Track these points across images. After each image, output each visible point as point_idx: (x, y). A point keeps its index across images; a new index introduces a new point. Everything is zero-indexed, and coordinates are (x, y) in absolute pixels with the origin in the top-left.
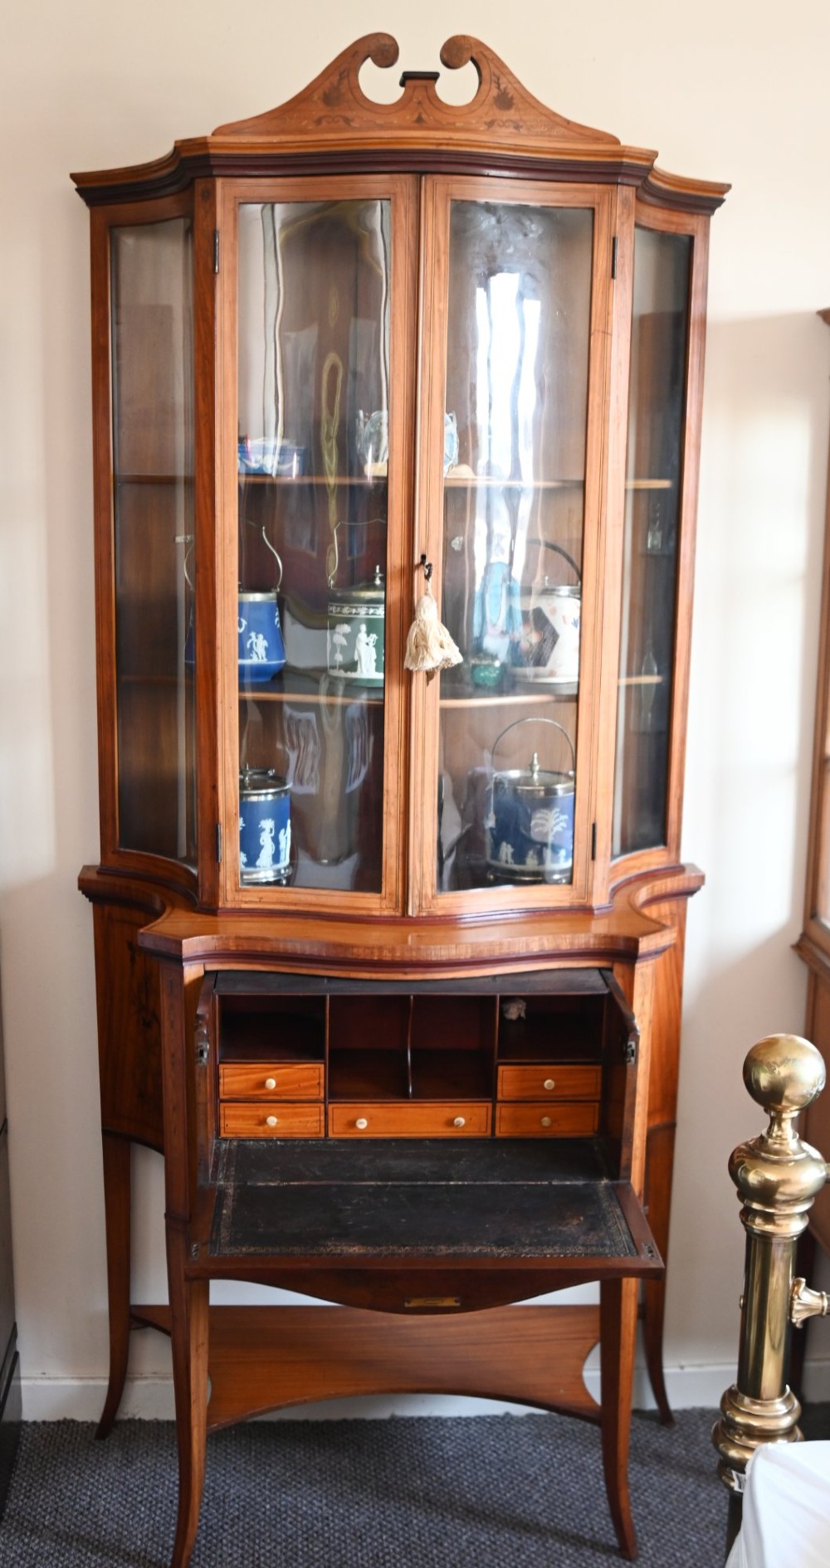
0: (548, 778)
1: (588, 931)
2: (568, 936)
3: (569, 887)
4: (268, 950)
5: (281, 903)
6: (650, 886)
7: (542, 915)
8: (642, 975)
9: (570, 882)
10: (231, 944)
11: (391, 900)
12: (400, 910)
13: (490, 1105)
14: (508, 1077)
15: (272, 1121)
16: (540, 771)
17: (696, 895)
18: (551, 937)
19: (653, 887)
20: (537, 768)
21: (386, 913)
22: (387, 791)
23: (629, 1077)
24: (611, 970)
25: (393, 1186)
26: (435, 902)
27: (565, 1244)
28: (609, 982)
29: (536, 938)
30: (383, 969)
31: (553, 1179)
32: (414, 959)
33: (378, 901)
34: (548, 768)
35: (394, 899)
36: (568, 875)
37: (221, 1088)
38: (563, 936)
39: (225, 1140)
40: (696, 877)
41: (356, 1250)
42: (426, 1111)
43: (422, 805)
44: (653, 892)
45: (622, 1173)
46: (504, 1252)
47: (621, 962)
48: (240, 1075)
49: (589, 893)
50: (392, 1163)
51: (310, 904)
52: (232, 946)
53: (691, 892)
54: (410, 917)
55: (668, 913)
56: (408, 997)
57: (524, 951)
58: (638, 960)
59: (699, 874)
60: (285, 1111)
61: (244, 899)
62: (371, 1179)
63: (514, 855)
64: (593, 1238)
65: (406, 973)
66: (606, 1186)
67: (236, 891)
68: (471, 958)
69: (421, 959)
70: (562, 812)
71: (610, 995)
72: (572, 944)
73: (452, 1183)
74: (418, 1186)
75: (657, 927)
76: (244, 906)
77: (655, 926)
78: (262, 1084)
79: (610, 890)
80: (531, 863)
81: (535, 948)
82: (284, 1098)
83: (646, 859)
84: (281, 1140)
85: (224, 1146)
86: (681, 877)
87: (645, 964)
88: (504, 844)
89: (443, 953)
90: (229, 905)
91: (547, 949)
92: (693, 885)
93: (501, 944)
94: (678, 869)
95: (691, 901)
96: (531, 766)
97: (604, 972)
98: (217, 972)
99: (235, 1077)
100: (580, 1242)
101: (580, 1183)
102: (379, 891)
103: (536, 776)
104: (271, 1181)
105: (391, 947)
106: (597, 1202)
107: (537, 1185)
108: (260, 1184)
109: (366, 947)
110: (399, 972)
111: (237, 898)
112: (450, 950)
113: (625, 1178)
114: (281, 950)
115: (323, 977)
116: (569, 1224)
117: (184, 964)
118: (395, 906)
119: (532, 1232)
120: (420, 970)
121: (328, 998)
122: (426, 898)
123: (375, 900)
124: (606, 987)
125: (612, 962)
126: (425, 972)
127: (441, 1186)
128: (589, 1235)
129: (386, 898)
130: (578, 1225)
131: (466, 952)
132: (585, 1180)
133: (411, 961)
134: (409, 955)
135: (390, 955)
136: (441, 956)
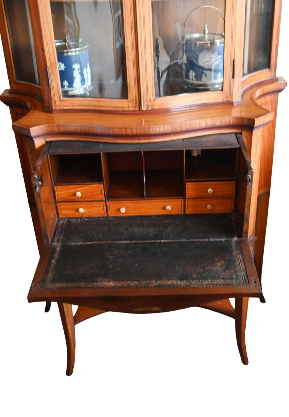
0: (212, 36)
1: (230, 114)
2: (220, 118)
3: (221, 92)
5: (82, 106)
6: (261, 89)
7: (208, 107)
8: (256, 136)
9: (222, 90)
11: (133, 103)
12: (138, 107)
13: (183, 200)
14: (190, 188)
15: (82, 210)
16: (209, 33)
17: (282, 92)
18: (211, 119)
19: (263, 89)
20: (207, 32)
21: (131, 109)
22: (127, 47)
23: (248, 192)
24: (241, 134)
25: (135, 243)
26: (155, 102)
27: (213, 278)
28: (240, 141)
29: (204, 120)
30: (128, 138)
31: (211, 238)
32: (143, 133)
33: (127, 103)
34: (212, 32)
35: (135, 102)
36: (221, 85)
37: (57, 197)
38: (217, 118)
39: (62, 218)
40: (284, 83)
41: (111, 284)
42: (152, 203)
43: (145, 53)
44: (263, 92)
45: (244, 235)
46: (183, 283)
47: (246, 130)
48: (65, 190)
49: (231, 95)
50: (136, 230)
51: (95, 106)
52: (56, 130)
53: (280, 91)
54: (143, 111)
55: (270, 100)
56: (141, 152)
57: (198, 127)
58: (254, 129)
59: (285, 82)
60: (87, 205)
61: (64, 105)
62: (125, 239)
63: (196, 76)
64: (228, 273)
65: (140, 140)
66: (236, 242)
67: (60, 101)
68: (171, 131)
69: (146, 133)
70: (219, 54)
71: (240, 148)
72: (221, 122)
73: (163, 241)
74: (146, 243)
75: (264, 112)
76: (65, 108)
77: (263, 112)
78: (75, 194)
79: (242, 92)
80: (204, 80)
81: (203, 125)
82: (86, 200)
83: (260, 76)
84: (87, 218)
85: (61, 222)
86: (276, 84)
87: (257, 131)
88: (191, 71)
89: (157, 129)
90: (58, 108)
91: (209, 124)
92: (282, 87)
93: (186, 124)
94: (275, 80)
95: (280, 94)
96: (204, 31)
97: (237, 135)
98: (51, 142)
99: (62, 192)
100: (221, 277)
101: (223, 240)
102: (127, 98)
103: (206, 36)
104: (78, 242)
105: (130, 128)
106: (231, 251)
107: (203, 241)
108: (73, 244)
109: (119, 128)
110: (136, 139)
111: (61, 104)
112: (160, 128)
113: (245, 237)
114: (79, 131)
115: (100, 143)
116: (216, 265)
117: (34, 139)
118: (135, 105)
119: (198, 271)
120: (147, 138)
121: (102, 154)
122: (150, 101)
123: (125, 103)
124: (238, 143)
125: (242, 130)
126: (149, 139)
127: (157, 243)
128: (225, 272)
129: (130, 101)
130: (221, 266)
131: (169, 129)
132: (225, 238)
133: (141, 134)
134: (139, 131)
135: (130, 131)
136: (156, 131)
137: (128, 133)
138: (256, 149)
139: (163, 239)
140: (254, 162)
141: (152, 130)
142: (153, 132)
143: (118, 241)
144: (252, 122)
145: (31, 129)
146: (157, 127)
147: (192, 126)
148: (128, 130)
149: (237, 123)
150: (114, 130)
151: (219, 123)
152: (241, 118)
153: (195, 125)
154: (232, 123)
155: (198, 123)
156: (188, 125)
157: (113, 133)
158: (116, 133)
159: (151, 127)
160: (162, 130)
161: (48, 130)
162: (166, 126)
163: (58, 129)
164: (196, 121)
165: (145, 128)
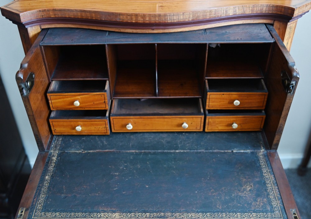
4: (72, 17)
8: (290, 28)
10: (51, 14)
23: (287, 101)
24: (272, 25)
25: (145, 153)
28: (273, 34)
29: (232, 7)
30: (140, 27)
32: (157, 22)
47: (279, 21)
56: (154, 44)
57: (224, 15)
58: (290, 21)
62: (133, 147)
64: (260, 203)
65: (153, 29)
66: (264, 155)
69: (162, 22)
71: (275, 43)
72: (252, 10)
73: (177, 151)
74: (158, 153)
81: (231, 13)
87: (292, 22)
89: (175, 18)
91: (238, 14)
93: (211, 11)
97: (268, 26)
98: (48, 29)
101: (249, 151)
104: (79, 149)
105: (142, 15)
106: (259, 169)
107: (225, 153)
108: (73, 151)
109: (127, 15)
110: (149, 29)
112: (179, 16)
113: (274, 149)
114: (80, 17)
115: (106, 31)
116: (244, 190)
117: (26, 27)
119: (223, 198)
120: (162, 27)
121: (107, 46)
124: (271, 37)
125: (274, 21)
126: (165, 29)
127: (171, 153)
128: (257, 201)
130: (250, 190)
131: (190, 18)
132: (251, 150)
133: (156, 23)
134: (154, 20)
135: (142, 19)
136: (174, 20)
137: (139, 22)
139: (177, 149)
141: (169, 19)
142: (171, 22)
143: (125, 149)
144: (290, 11)
145: (21, 14)
146: (176, 15)
147: (218, 14)
148: (139, 17)
149: (271, 13)
150: (121, 17)
151: (249, 12)
152: (277, 6)
153: (221, 13)
154: (264, 12)
155: (225, 11)
156: (213, 13)
157: (121, 21)
158: (124, 21)
159: (168, 15)
160: (181, 19)
161: (42, 16)
162: (186, 13)
163: (55, 15)
164: (223, 9)
165: (161, 15)
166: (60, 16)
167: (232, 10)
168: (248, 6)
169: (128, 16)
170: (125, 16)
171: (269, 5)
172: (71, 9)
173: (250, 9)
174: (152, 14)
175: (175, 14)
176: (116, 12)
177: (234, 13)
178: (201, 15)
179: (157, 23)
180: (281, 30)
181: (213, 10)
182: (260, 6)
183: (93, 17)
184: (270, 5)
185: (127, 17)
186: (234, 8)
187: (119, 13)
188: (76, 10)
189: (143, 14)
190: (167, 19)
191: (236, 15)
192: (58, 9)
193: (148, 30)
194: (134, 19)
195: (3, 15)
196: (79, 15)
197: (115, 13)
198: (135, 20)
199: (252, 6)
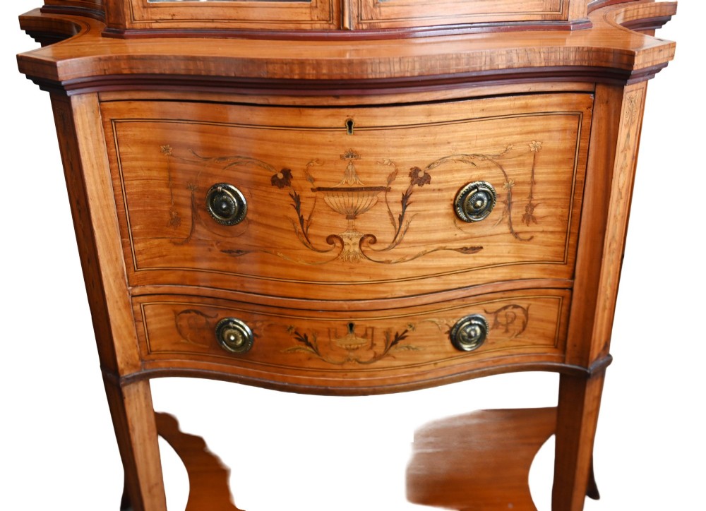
1: (564, 44)
4: (167, 72)
5: (197, 20)
6: (623, 10)
8: (631, 100)
10: (123, 66)
11: (323, 10)
12: (335, 22)
19: (626, 11)
21: (318, 27)
24: (593, 92)
26: (378, 10)
29: (503, 51)
32: (345, 77)
33: (308, 11)
35: (327, 7)
40: (667, 6)
47: (607, 84)
49: (565, 4)
51: (230, 20)
54: (347, 29)
57: (487, 68)
58: (629, 81)
61: (154, 17)
65: (337, 97)
67: (144, 7)
68: (420, 76)
69: (355, 77)
72: (547, 60)
76: (155, 25)
87: (634, 86)
89: (383, 68)
90: (138, 26)
91: (516, 66)
92: (664, 13)
93: (458, 58)
105: (314, 62)
109: (283, 63)
110: (329, 96)
111: (145, 17)
112: (392, 64)
117: (69, 93)
118: (328, 16)
122: (366, 6)
123: (304, 11)
125: (596, 84)
129: (316, 7)
131: (414, 69)
133: (342, 80)
134: (337, 72)
135: (314, 72)
136: (380, 73)
137: (307, 77)
138: (628, 135)
140: (622, 168)
141: (369, 71)
142: (374, 77)
144: (625, 59)
145: (59, 63)
146: (385, 63)
147: (473, 64)
148: (308, 68)
149: (586, 64)
150: (271, 67)
151: (541, 63)
152: (598, 51)
153: (481, 63)
154: (572, 64)
155: (488, 59)
156: (464, 61)
157: (270, 76)
158: (276, 77)
159: (368, 61)
160: (396, 71)
161: (105, 70)
162: (406, 60)
163: (131, 68)
164: (484, 54)
165: (353, 63)
166: (141, 71)
167: (504, 58)
168: (537, 50)
169: (285, 67)
170: (279, 65)
171: (581, 49)
172: (166, 56)
173: (542, 56)
174: (335, 60)
175: (382, 61)
176: (260, 57)
177: (509, 64)
178: (438, 64)
179: (345, 80)
180: (612, 105)
181: (463, 56)
182: (562, 49)
183: (210, 71)
184: (583, 48)
185: (282, 68)
186: (507, 53)
187: (266, 59)
188: (176, 58)
189: (317, 60)
190: (367, 71)
191: (512, 68)
192: (137, 56)
193: (326, 98)
194: (297, 72)
195: (21, 70)
196: (181, 69)
197: (258, 60)
198: (298, 74)
199: (544, 50)
